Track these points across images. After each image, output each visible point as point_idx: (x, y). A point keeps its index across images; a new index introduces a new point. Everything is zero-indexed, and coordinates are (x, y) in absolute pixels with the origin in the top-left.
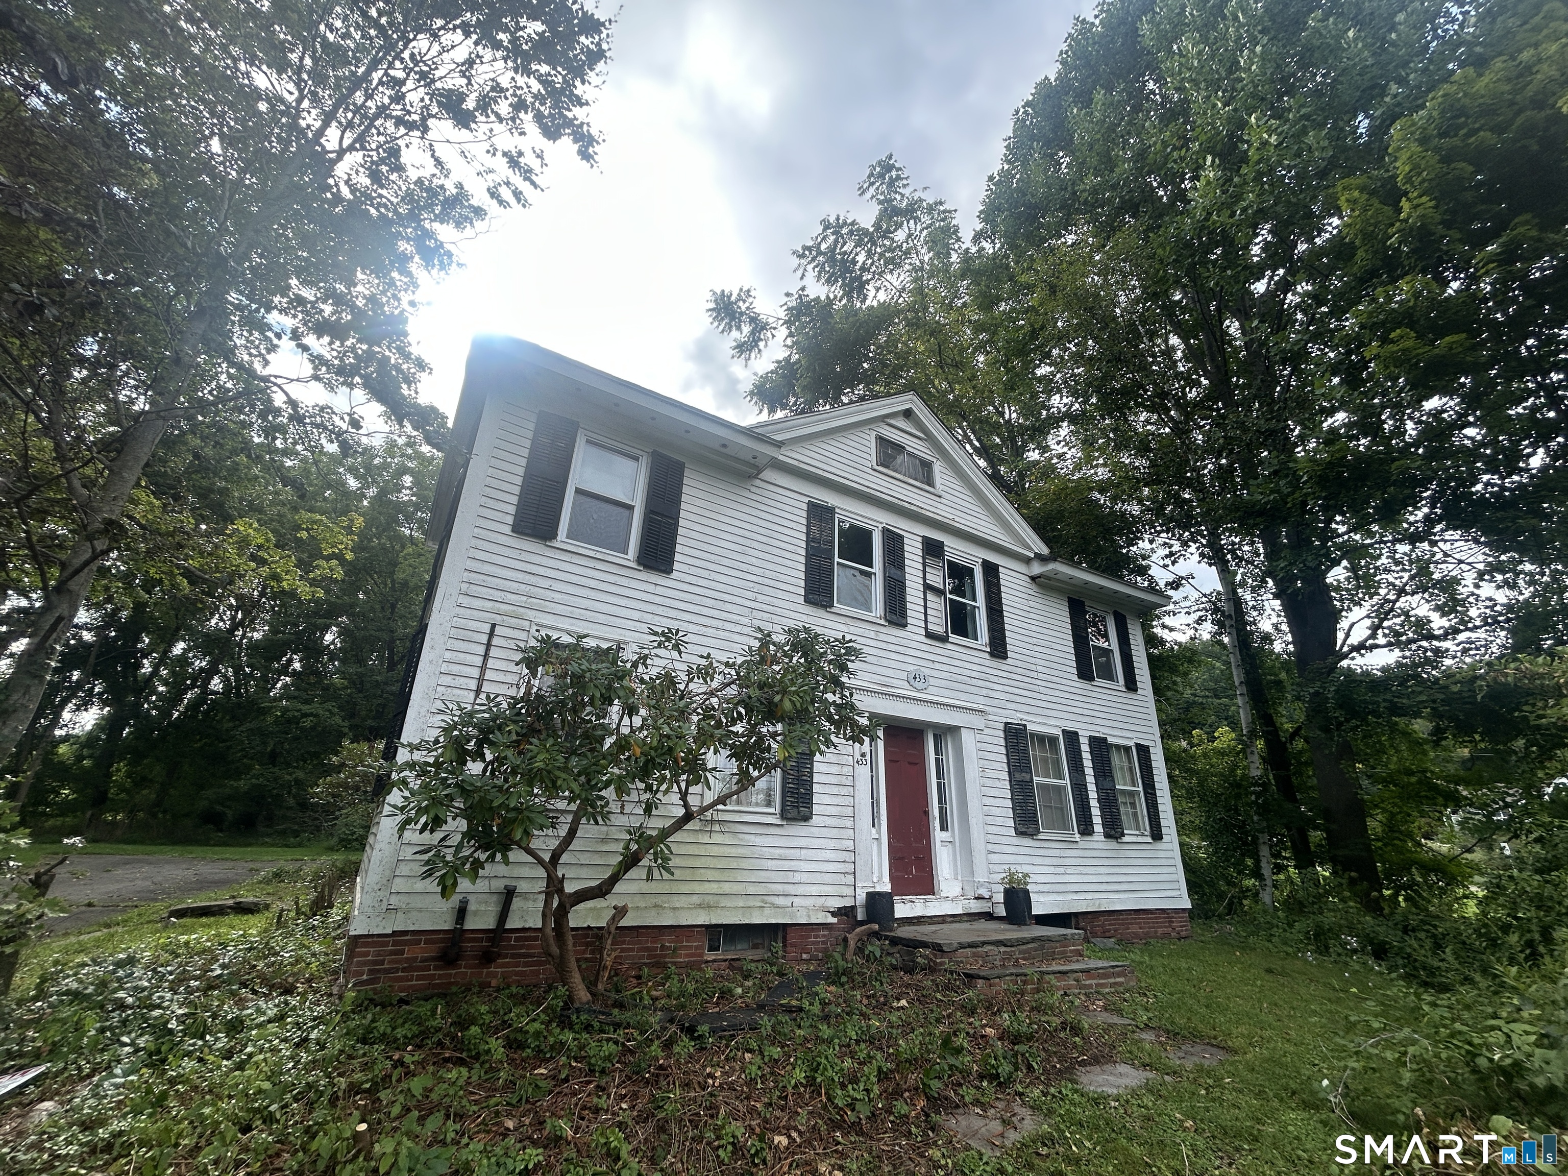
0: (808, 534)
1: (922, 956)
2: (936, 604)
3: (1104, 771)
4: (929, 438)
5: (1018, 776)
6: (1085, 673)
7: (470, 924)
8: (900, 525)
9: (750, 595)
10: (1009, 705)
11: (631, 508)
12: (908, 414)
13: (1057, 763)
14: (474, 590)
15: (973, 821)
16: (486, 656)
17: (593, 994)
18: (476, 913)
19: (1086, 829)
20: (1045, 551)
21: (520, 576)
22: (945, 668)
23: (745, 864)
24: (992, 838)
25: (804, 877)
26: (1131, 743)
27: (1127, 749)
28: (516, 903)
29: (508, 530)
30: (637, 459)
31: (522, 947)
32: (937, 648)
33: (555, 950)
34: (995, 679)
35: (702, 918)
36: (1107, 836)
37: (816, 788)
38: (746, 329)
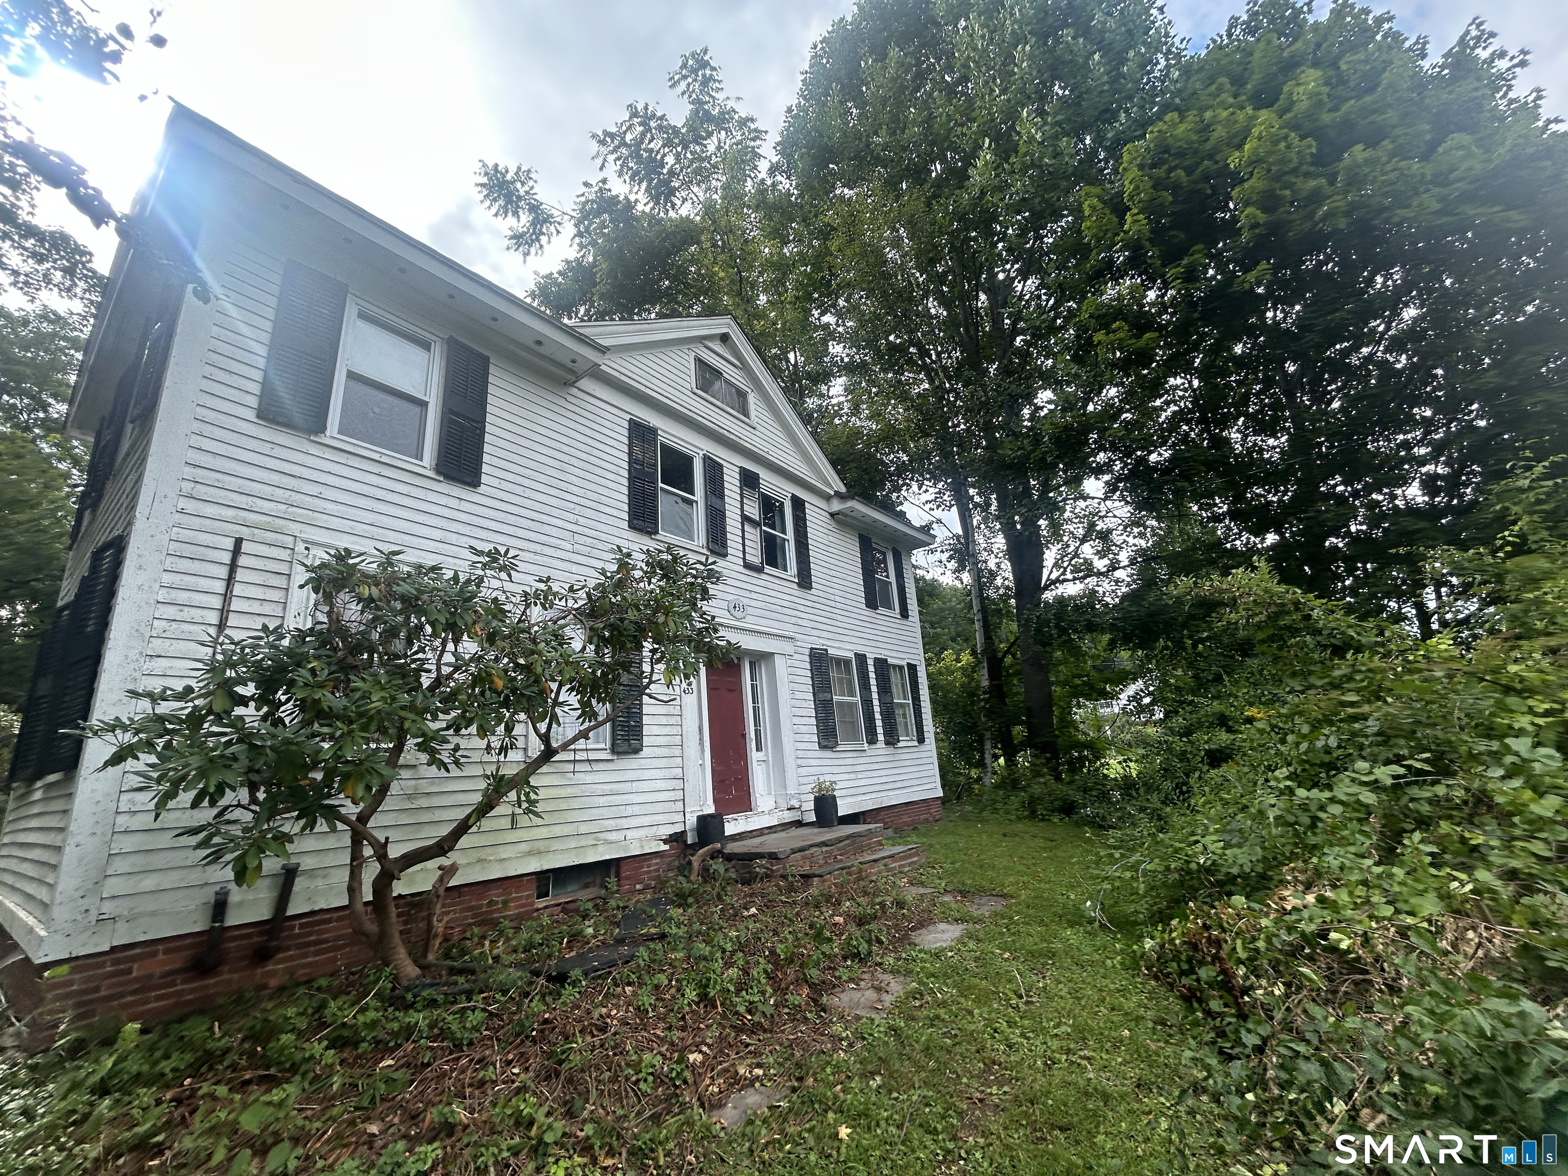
0: (630, 454)
1: (760, 867)
2: (753, 535)
3: (885, 689)
4: (744, 366)
5: (822, 696)
6: (872, 603)
7: (233, 919)
8: (720, 453)
9: (571, 517)
10: (814, 632)
11: (424, 404)
12: (724, 338)
13: (850, 683)
14: (201, 492)
15: (784, 740)
16: (230, 580)
17: (424, 967)
18: (240, 904)
19: (872, 740)
20: (843, 489)
21: (275, 478)
22: (760, 597)
23: (575, 804)
24: (800, 754)
25: (636, 810)
26: (904, 663)
27: (901, 668)
28: (299, 884)
29: (251, 415)
30: (426, 346)
31: (310, 934)
32: (753, 578)
33: (372, 927)
34: (802, 608)
35: (534, 865)
36: (887, 743)
37: (646, 719)
38: (525, 218)
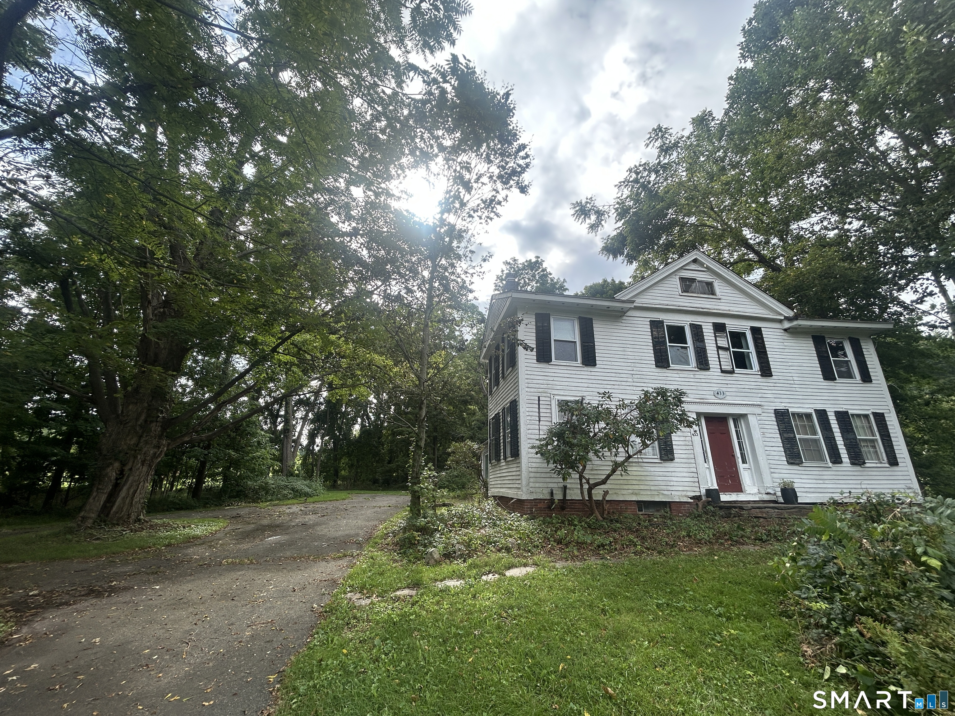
0: (652, 335)
2: (725, 355)
3: (847, 429)
4: (708, 269)
5: (786, 435)
6: (828, 375)
7: (555, 497)
8: (698, 320)
9: (630, 368)
10: (776, 400)
11: (575, 343)
12: (695, 261)
13: (812, 427)
14: (530, 385)
15: (760, 458)
16: (539, 408)
17: (603, 518)
18: (556, 494)
19: (836, 460)
20: (792, 314)
21: (543, 378)
22: (734, 386)
23: (648, 478)
24: (774, 466)
25: (675, 484)
26: (869, 412)
27: (866, 416)
28: (568, 491)
29: (535, 361)
30: (573, 321)
31: (573, 505)
32: (729, 377)
33: (588, 505)
34: (766, 388)
35: (634, 498)
36: (853, 464)
37: (674, 447)
38: (593, 217)
